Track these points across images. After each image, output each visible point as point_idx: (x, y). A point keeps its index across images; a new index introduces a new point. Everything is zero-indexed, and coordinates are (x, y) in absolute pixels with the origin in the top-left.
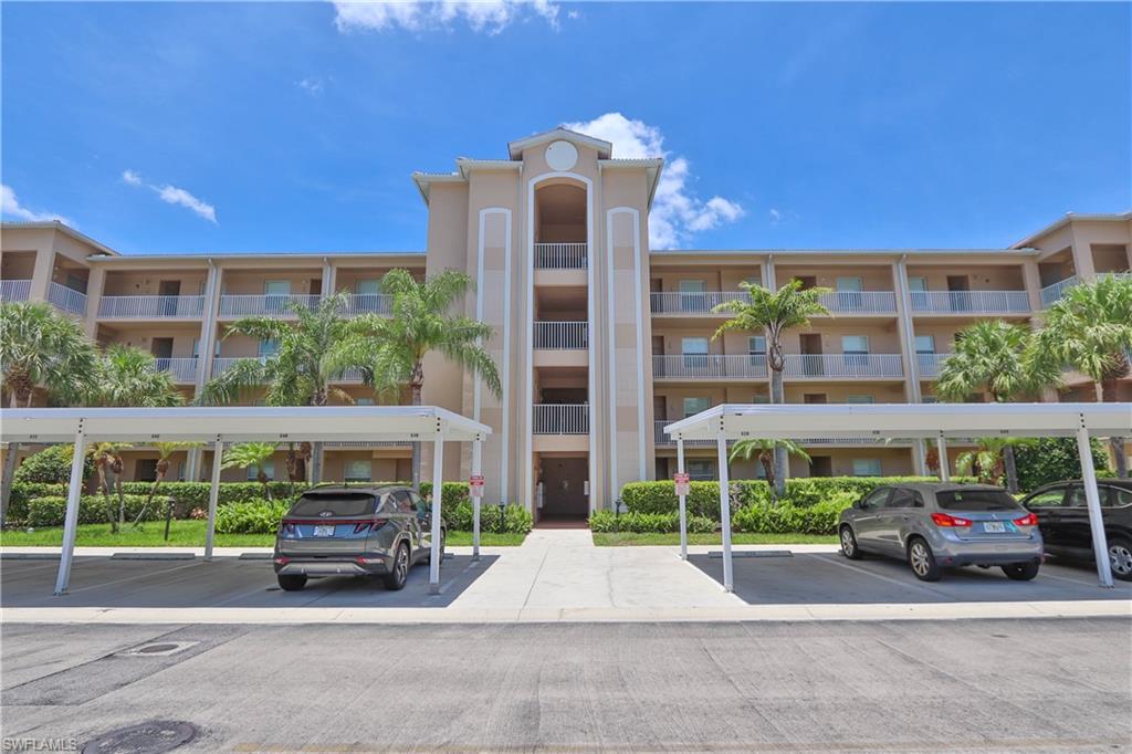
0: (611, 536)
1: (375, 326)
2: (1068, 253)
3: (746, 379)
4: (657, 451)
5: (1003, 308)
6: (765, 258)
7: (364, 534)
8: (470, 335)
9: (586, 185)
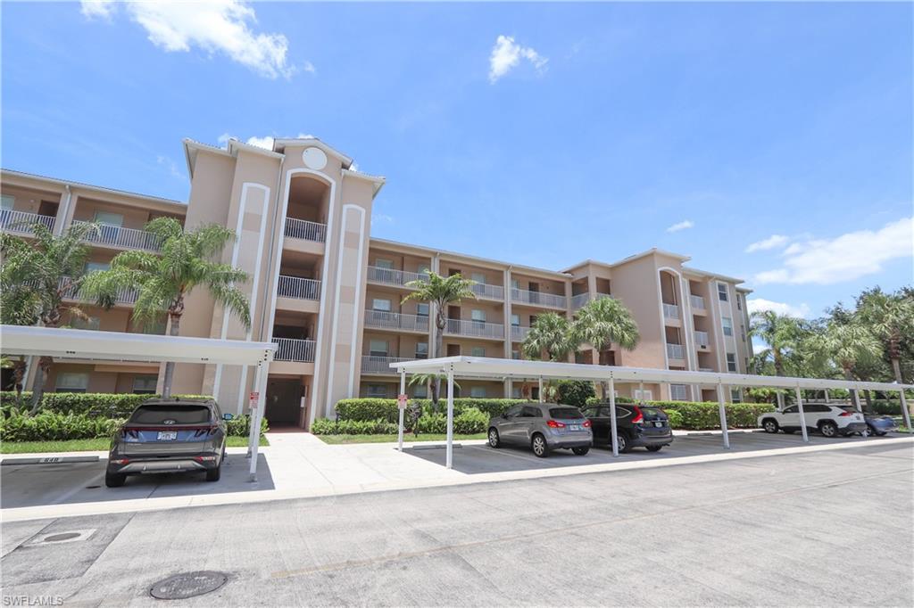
0: (332, 436)
1: (144, 262)
2: (586, 280)
3: (414, 332)
4: (362, 377)
5: (554, 305)
6: (435, 254)
8: (227, 278)
9: (331, 184)
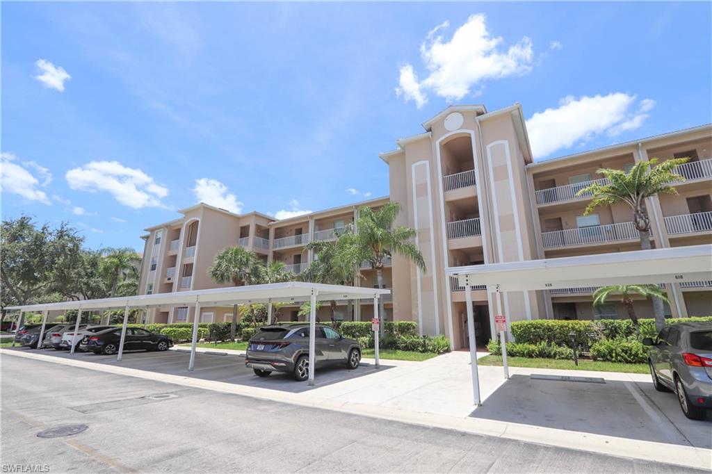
6: (636, 146)
7: (276, 349)
9: (470, 134)
